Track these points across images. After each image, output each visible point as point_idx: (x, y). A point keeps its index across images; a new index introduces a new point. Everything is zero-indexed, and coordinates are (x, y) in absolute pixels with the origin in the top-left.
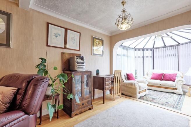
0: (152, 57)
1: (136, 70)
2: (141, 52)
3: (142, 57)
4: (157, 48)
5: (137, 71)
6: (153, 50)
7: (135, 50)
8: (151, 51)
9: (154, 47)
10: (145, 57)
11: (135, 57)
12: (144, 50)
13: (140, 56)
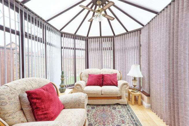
0: (86, 50)
1: (62, 73)
2: (72, 40)
3: (73, 49)
4: (91, 38)
5: (64, 75)
6: (87, 40)
7: (62, 36)
8: (84, 42)
9: (89, 36)
10: (77, 49)
11: (62, 48)
12: (75, 38)
13: (69, 47)
